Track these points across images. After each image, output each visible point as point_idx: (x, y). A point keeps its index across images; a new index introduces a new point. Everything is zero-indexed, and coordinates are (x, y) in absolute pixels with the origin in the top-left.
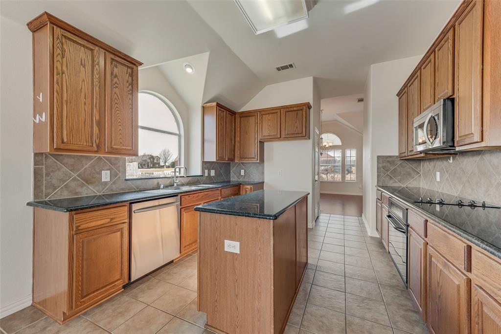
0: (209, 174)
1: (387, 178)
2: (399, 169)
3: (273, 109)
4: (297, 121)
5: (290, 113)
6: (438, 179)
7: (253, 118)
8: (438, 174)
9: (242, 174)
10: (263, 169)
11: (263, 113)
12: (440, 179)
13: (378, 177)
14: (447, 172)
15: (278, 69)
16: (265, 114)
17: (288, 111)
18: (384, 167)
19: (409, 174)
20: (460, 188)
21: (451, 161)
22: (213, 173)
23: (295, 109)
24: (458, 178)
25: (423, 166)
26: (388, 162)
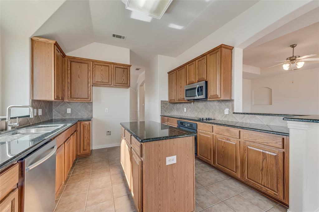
0: (37, 113)
1: (164, 112)
2: (168, 107)
3: (105, 62)
4: (124, 75)
5: (119, 68)
6: (185, 111)
7: (86, 65)
8: (185, 109)
9: (68, 112)
10: (92, 107)
11: (95, 63)
12: (186, 111)
13: (161, 111)
14: (190, 108)
15: (114, 36)
16: (98, 65)
17: (117, 67)
18: (163, 106)
19: (172, 109)
20: (196, 114)
21: (192, 104)
22: (40, 112)
23: (122, 67)
24: (195, 110)
25: (176, 106)
26: (165, 103)
